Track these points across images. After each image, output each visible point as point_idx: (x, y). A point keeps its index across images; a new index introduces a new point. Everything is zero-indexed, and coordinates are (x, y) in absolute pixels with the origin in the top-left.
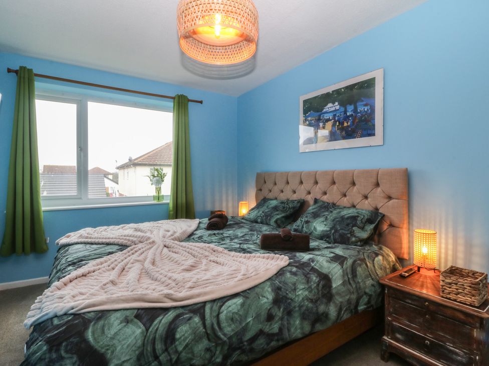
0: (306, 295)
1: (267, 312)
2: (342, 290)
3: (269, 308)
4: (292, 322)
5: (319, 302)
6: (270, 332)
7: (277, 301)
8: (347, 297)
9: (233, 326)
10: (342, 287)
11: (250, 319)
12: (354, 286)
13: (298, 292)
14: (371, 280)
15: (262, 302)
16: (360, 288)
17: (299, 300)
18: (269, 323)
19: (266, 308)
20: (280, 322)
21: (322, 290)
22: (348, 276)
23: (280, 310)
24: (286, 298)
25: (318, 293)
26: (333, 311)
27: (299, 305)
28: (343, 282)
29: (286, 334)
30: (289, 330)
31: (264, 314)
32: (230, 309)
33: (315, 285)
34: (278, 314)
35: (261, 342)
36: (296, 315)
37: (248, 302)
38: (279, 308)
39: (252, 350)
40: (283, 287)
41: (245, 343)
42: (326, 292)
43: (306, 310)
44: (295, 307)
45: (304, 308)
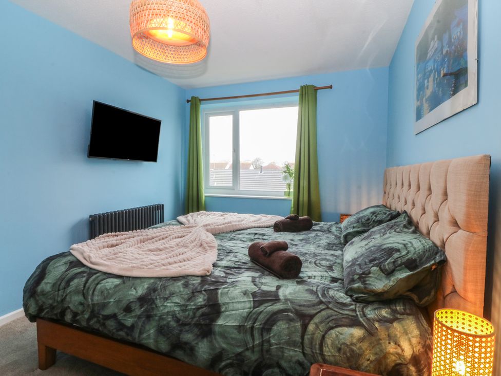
0: (174, 311)
1: (128, 302)
2: (233, 336)
3: (131, 300)
4: (147, 327)
5: (187, 328)
6: (123, 321)
7: (142, 300)
8: (239, 350)
9: (99, 297)
10: (235, 331)
11: (112, 300)
12: (257, 342)
13: (168, 303)
14: (301, 355)
15: (130, 293)
16: (268, 351)
17: (163, 312)
18: (124, 313)
19: (130, 300)
20: (136, 319)
21: (199, 317)
22: (254, 323)
23: (141, 308)
24: (153, 301)
25: (193, 318)
26: (203, 350)
27: (161, 316)
28: (239, 327)
29: (136, 334)
30: (141, 333)
31: (124, 303)
32: (106, 284)
33: (194, 307)
34: (137, 310)
35: (111, 324)
36: (154, 323)
37: (122, 286)
38: (141, 306)
39: (104, 325)
40: (159, 291)
41: (101, 316)
42: (202, 323)
43: (165, 325)
44: (156, 315)
45: (165, 322)
